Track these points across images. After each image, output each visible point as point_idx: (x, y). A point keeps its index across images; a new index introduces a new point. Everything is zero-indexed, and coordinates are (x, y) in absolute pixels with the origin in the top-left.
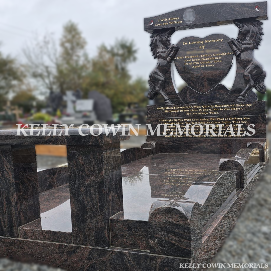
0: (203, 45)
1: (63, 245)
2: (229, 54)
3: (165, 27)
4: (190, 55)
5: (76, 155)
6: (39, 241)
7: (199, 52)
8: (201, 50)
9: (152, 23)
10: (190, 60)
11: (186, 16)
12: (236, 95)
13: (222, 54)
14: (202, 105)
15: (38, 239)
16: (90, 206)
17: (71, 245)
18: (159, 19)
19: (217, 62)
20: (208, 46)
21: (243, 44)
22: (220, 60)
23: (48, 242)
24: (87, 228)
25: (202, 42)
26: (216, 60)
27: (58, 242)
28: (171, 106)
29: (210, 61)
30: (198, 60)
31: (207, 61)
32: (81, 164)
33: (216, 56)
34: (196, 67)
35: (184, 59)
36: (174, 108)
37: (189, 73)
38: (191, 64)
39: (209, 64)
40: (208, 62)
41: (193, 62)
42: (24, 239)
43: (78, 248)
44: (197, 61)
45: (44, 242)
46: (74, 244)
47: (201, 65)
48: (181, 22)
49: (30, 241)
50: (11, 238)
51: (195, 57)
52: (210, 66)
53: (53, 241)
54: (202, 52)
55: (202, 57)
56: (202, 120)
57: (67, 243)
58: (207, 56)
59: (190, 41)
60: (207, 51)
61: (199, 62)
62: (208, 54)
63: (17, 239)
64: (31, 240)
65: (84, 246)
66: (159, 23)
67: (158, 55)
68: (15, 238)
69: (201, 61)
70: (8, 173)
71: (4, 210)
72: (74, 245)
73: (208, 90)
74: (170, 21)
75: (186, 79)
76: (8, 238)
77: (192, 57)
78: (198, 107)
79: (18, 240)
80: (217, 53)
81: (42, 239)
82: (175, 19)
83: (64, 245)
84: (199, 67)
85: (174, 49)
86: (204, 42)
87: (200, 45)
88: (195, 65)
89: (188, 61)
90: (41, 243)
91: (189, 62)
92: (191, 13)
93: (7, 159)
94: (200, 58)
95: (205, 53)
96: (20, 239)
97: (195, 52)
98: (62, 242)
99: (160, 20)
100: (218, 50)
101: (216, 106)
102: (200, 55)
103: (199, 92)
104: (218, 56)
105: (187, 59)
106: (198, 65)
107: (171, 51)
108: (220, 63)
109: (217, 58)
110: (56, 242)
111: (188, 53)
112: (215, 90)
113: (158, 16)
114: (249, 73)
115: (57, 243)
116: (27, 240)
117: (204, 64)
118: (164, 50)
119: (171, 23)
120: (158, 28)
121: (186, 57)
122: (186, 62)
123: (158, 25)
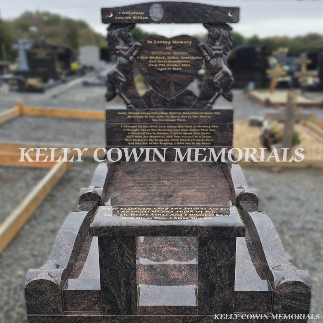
0: (170, 46)
1: (188, 317)
2: (198, 58)
3: (127, 22)
4: (155, 56)
6: (161, 315)
7: (166, 53)
8: (168, 51)
9: (112, 15)
10: (155, 62)
11: (153, 12)
12: (204, 102)
13: (190, 58)
14: (169, 111)
15: (160, 314)
17: (196, 316)
18: (120, 11)
19: (185, 65)
20: (176, 48)
21: (214, 50)
22: (188, 63)
23: (171, 316)
25: (170, 43)
26: (184, 63)
27: (182, 314)
28: (135, 111)
29: (177, 64)
30: (164, 62)
31: (174, 63)
32: (213, 249)
33: (184, 60)
34: (161, 69)
35: (148, 60)
36: (139, 113)
37: (154, 75)
38: (156, 65)
39: (176, 67)
40: (176, 65)
41: (158, 64)
42: (144, 315)
43: (203, 317)
44: (163, 63)
45: (167, 315)
47: (168, 67)
48: (147, 18)
49: (151, 316)
50: (128, 315)
51: (161, 58)
52: (177, 69)
53: (176, 314)
54: (169, 53)
55: (169, 59)
56: (170, 127)
57: (192, 314)
58: (174, 58)
59: (155, 39)
60: (175, 53)
61: (166, 64)
62: (175, 56)
63: (136, 315)
64: (152, 316)
65: (209, 316)
66: (122, 15)
67: (118, 52)
68: (133, 315)
69: (168, 63)
70: (129, 259)
71: (122, 292)
72: (199, 316)
73: (174, 95)
74: (134, 15)
75: (150, 82)
77: (157, 58)
78: (165, 113)
80: (186, 56)
81: (165, 314)
82: (139, 13)
84: (165, 69)
85: (137, 48)
86: (172, 42)
87: (166, 45)
88: (161, 67)
89: (153, 62)
90: (163, 317)
91: (154, 63)
92: (159, 10)
93: (129, 247)
94: (167, 59)
95: (172, 55)
96: (138, 315)
97: (160, 53)
98: (186, 314)
99: (121, 13)
100: (186, 53)
101: (184, 113)
102: (166, 56)
103: (165, 96)
104: (187, 60)
105: (152, 60)
106: (164, 67)
107: (134, 50)
108: (188, 67)
109: (185, 61)
110: (180, 314)
111: (153, 53)
112: (182, 95)
113: (118, 8)
114: (219, 80)
115: (181, 316)
116: (148, 315)
117: (171, 67)
118: (125, 48)
119: (134, 18)
120: (119, 22)
121: (151, 58)
122: (150, 63)
123: (119, 18)
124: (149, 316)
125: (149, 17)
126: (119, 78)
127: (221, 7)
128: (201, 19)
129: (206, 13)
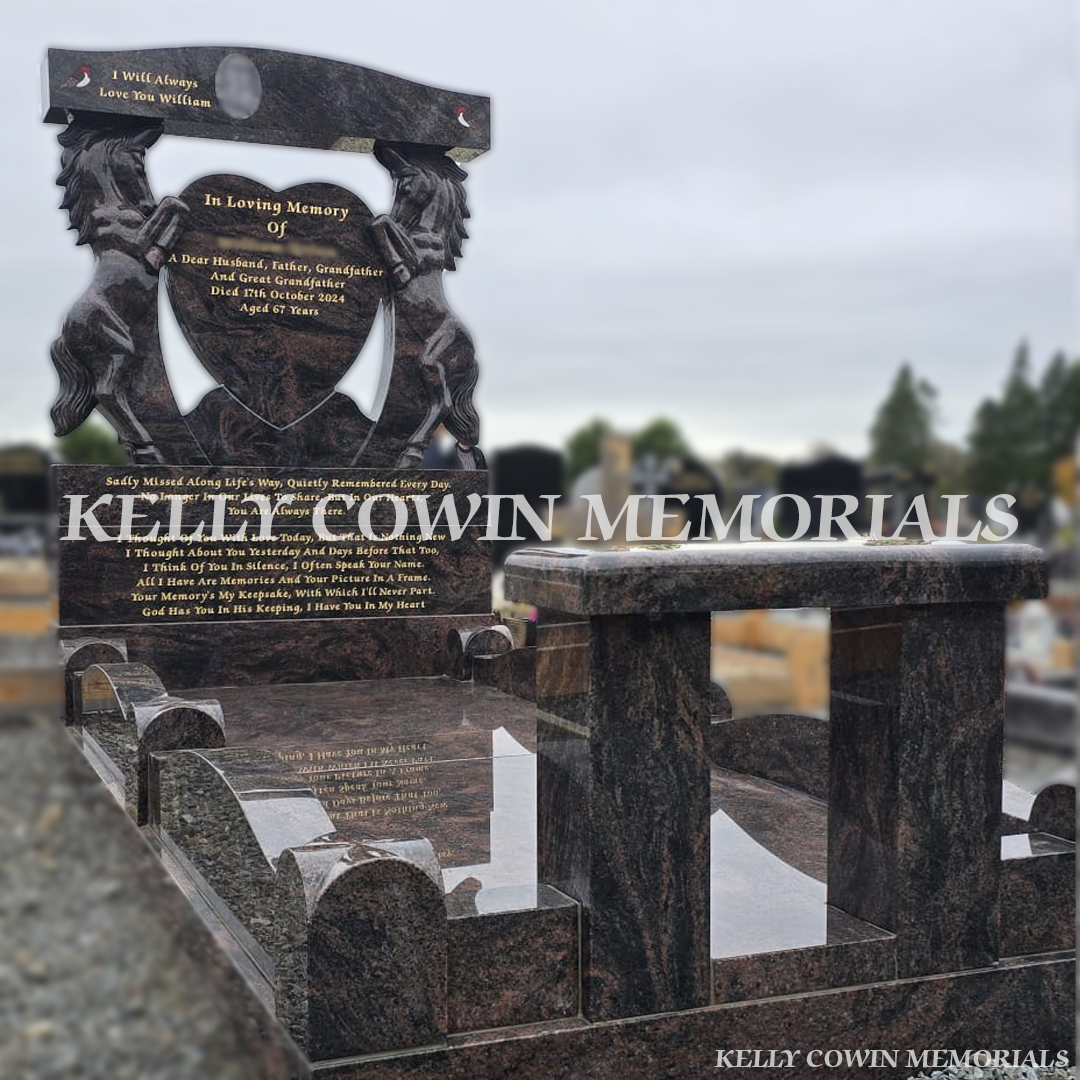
0: (279, 220)
1: (870, 991)
2: (368, 272)
3: (140, 112)
4: (232, 254)
5: (930, 642)
6: (787, 998)
7: (265, 247)
8: (274, 239)
9: (86, 81)
10: (232, 278)
12: (396, 442)
13: (346, 272)
14: (286, 475)
15: (784, 992)
16: (958, 826)
17: (894, 983)
18: (114, 68)
19: (329, 298)
20: (301, 228)
21: (421, 244)
22: (340, 292)
23: (820, 993)
24: (944, 906)
25: (278, 208)
26: (326, 290)
27: (850, 983)
28: (168, 475)
29: (305, 291)
30: (262, 280)
31: (295, 289)
32: (944, 672)
33: (326, 276)
34: (253, 310)
35: (209, 269)
36: (180, 483)
37: (229, 332)
38: (236, 293)
39: (302, 304)
40: (300, 296)
41: (243, 286)
42: (732, 1005)
43: (915, 987)
44: (258, 286)
45: (806, 995)
46: (900, 978)
47: (274, 302)
48: (206, 104)
49: (756, 1006)
50: (681, 1014)
51: (252, 264)
52: (305, 312)
53: (834, 986)
54: (276, 248)
55: (278, 272)
56: (290, 539)
57: (880, 979)
58: (293, 267)
59: (230, 191)
60: (297, 249)
61: (267, 288)
62: (298, 260)
63: (706, 1009)
64: (760, 1002)
65: (932, 978)
66: (120, 84)
67: (102, 231)
68: (698, 1010)
69: (274, 286)
70: (688, 732)
71: (660, 897)
72: (902, 982)
73: (299, 414)
74: (163, 89)
75: (216, 358)
76: (671, 1018)
77: (238, 263)
78: (271, 484)
79: (712, 1014)
80: (331, 263)
81: (797, 988)
82: (182, 83)
83: (873, 989)
84: (266, 309)
85: (175, 219)
86: (285, 208)
87: (268, 216)
88: (250, 302)
89: (224, 277)
90: (793, 1003)
91: (227, 285)
92: (245, 78)
93: (690, 674)
94: (271, 272)
95: (287, 257)
96: (714, 1008)
97: (248, 244)
98: (864, 982)
99: (120, 76)
100: (331, 253)
101: (335, 483)
102: (268, 257)
103: (266, 417)
104: (335, 278)
105: (222, 270)
106: (263, 301)
107: (165, 224)
108: (339, 305)
109: (330, 284)
110: (845, 985)
111: (225, 243)
112: (323, 413)
113: (110, 53)
114: (439, 359)
115: (848, 989)
116: (744, 1004)
117: (284, 302)
118: (133, 214)
119: (165, 98)
120: (112, 109)
121: (218, 261)
122: (215, 283)
123: (111, 94)
124: (749, 1007)
125: (214, 100)
126: (112, 333)
127: (436, 89)
128: (379, 126)
129: (394, 106)
